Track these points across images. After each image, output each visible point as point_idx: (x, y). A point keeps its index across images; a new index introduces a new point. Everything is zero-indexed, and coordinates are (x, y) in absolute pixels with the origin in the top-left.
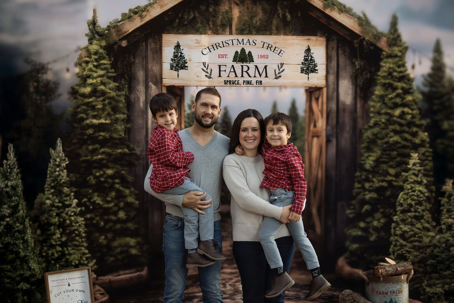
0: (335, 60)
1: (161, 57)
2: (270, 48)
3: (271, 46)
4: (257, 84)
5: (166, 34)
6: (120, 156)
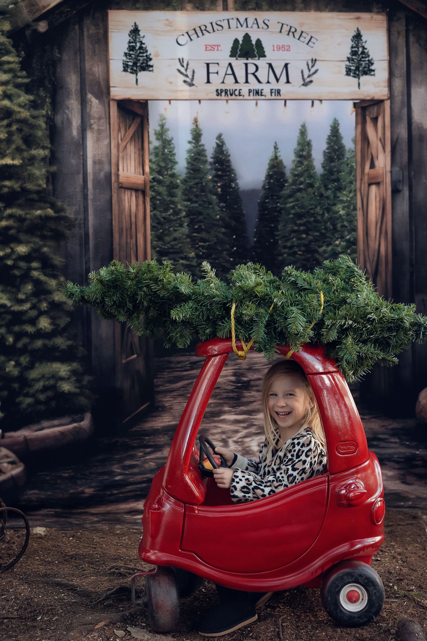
0: (404, 54)
1: (107, 50)
2: (293, 33)
3: (294, 30)
4: (271, 95)
5: (114, 9)
6: (40, 221)
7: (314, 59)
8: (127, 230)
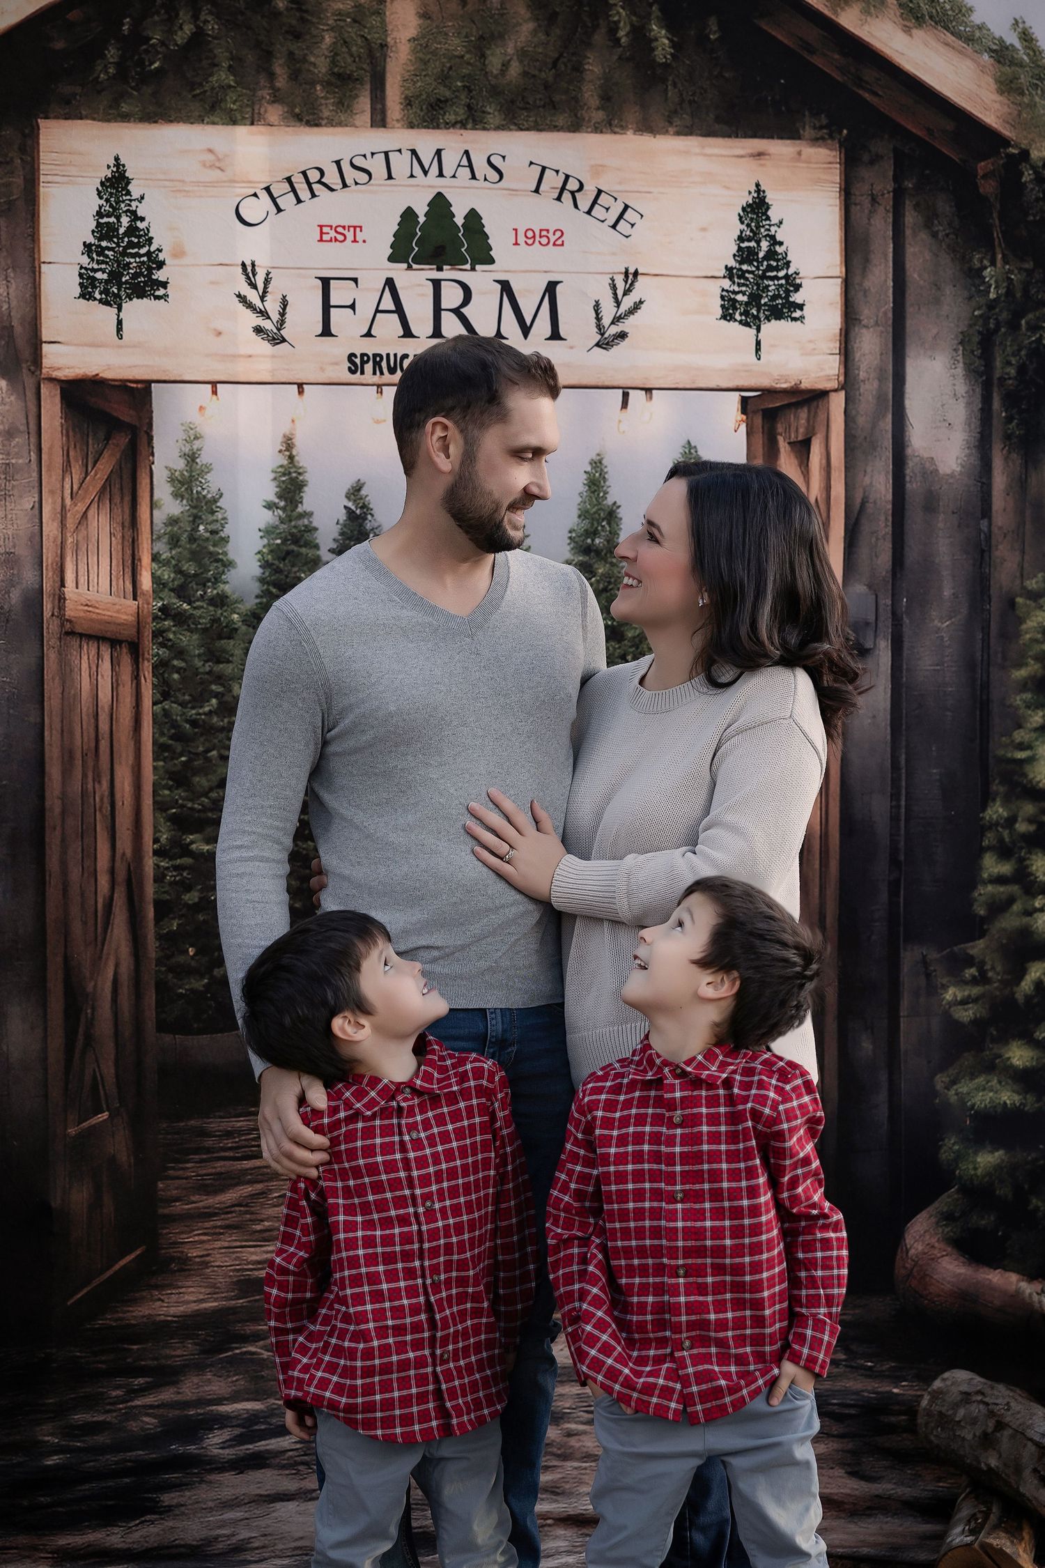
0: (886, 260)
1: (33, 236)
2: (573, 193)
3: (575, 186)
5: (56, 117)
7: (632, 270)
8: (84, 755)
